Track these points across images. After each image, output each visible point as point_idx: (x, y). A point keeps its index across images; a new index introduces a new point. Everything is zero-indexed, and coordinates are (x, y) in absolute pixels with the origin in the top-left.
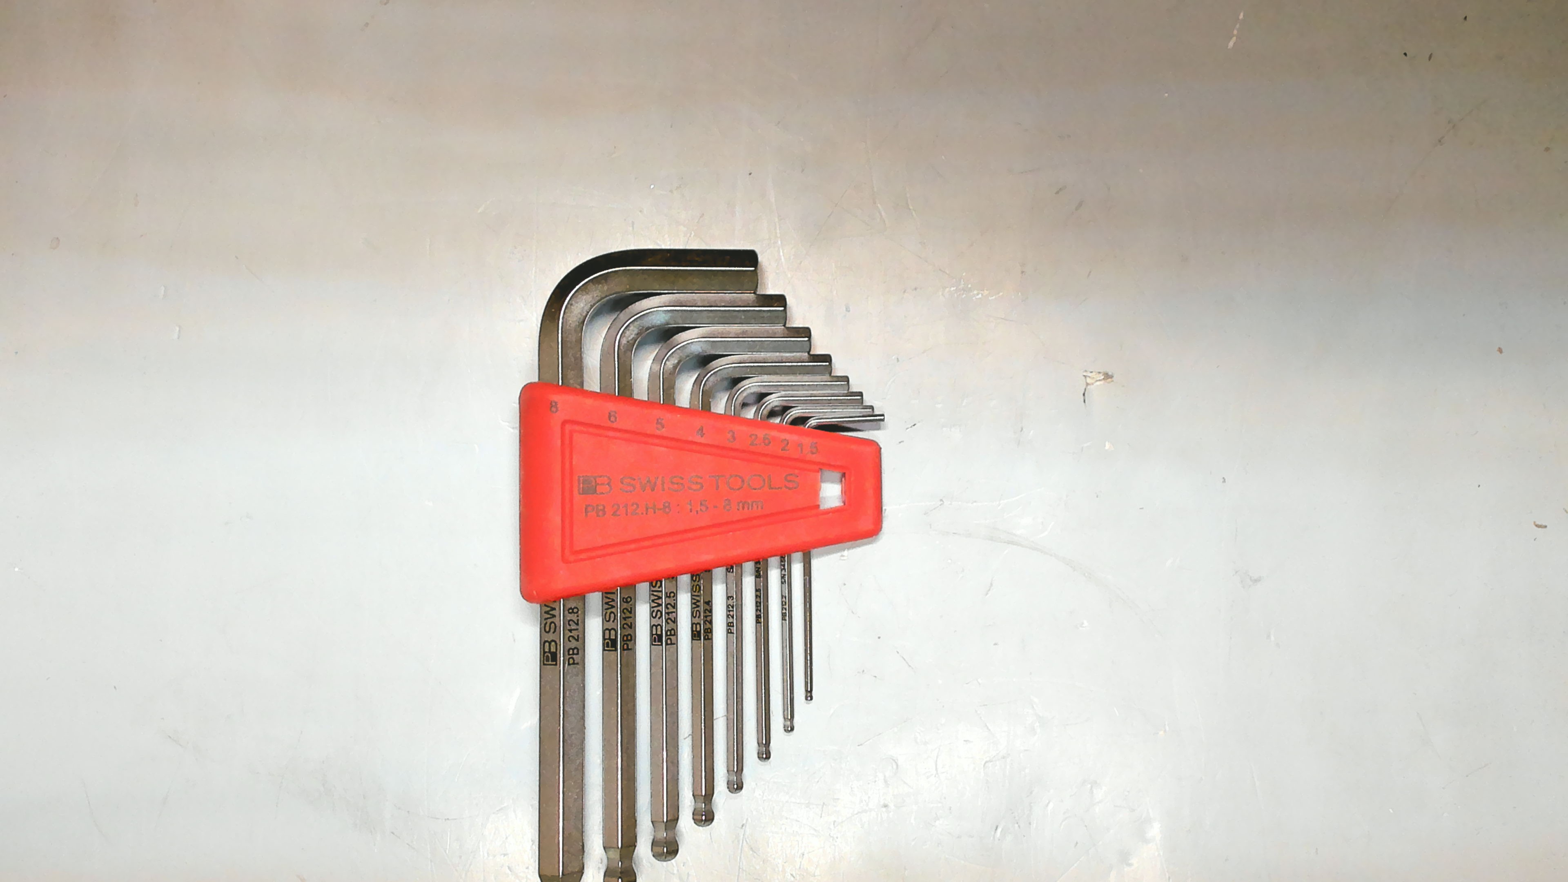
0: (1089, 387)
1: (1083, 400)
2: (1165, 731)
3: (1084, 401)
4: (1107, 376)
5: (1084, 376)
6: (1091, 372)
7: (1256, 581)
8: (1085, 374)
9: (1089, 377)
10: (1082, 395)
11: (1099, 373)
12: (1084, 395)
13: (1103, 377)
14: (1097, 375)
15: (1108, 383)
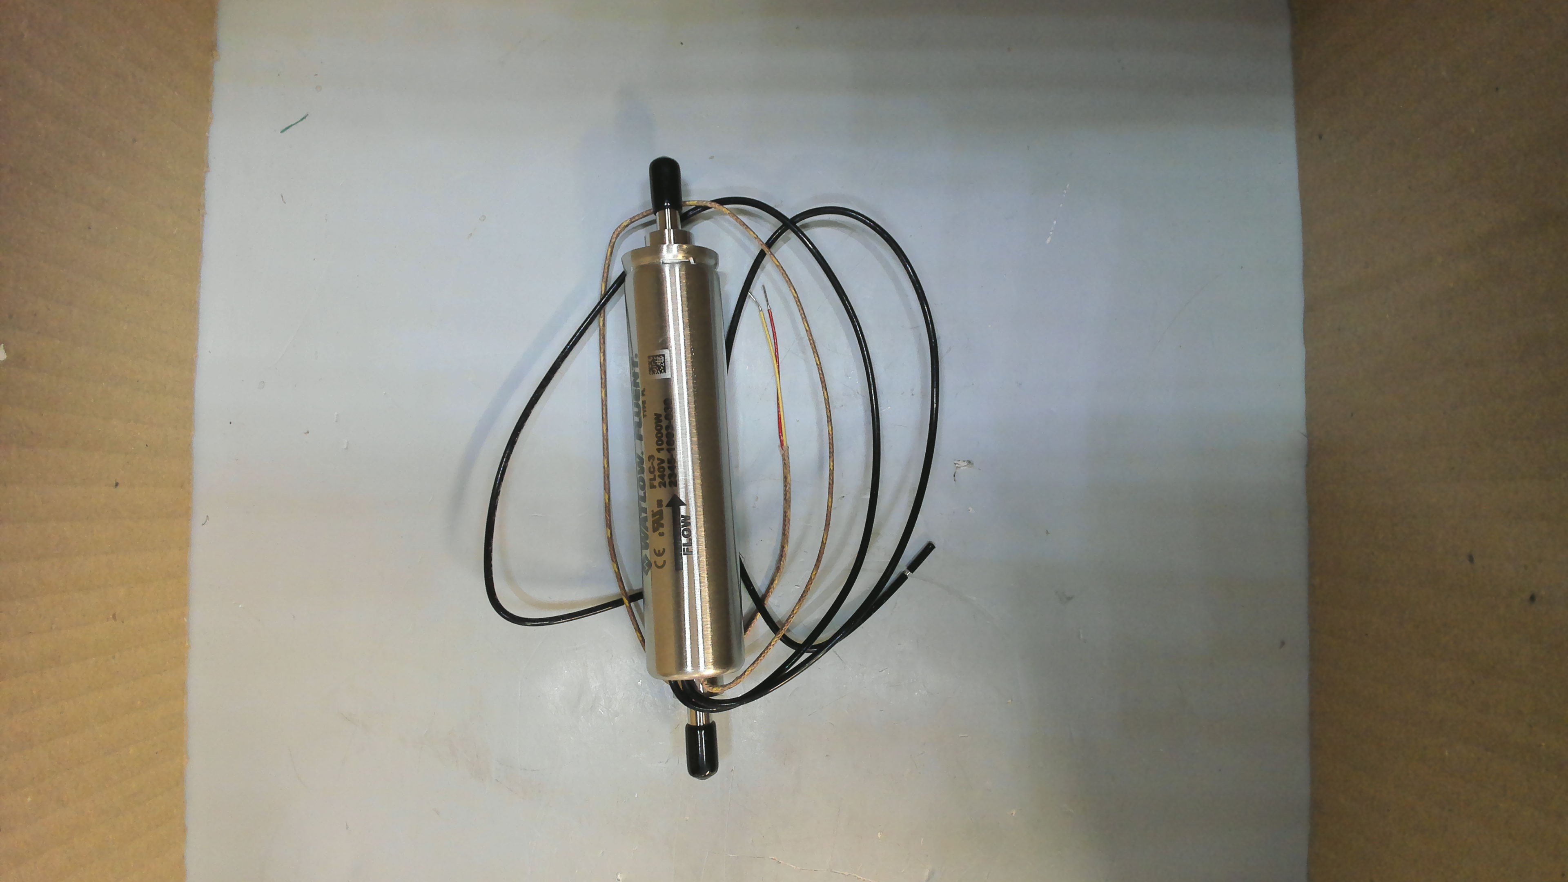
0: (958, 471)
1: (953, 480)
2: (1012, 700)
3: (955, 481)
4: (969, 462)
5: (955, 464)
6: (959, 461)
7: (1070, 599)
8: (955, 462)
9: (958, 464)
10: (953, 476)
11: (964, 461)
12: (954, 476)
13: (966, 464)
14: (963, 463)
15: (971, 467)
